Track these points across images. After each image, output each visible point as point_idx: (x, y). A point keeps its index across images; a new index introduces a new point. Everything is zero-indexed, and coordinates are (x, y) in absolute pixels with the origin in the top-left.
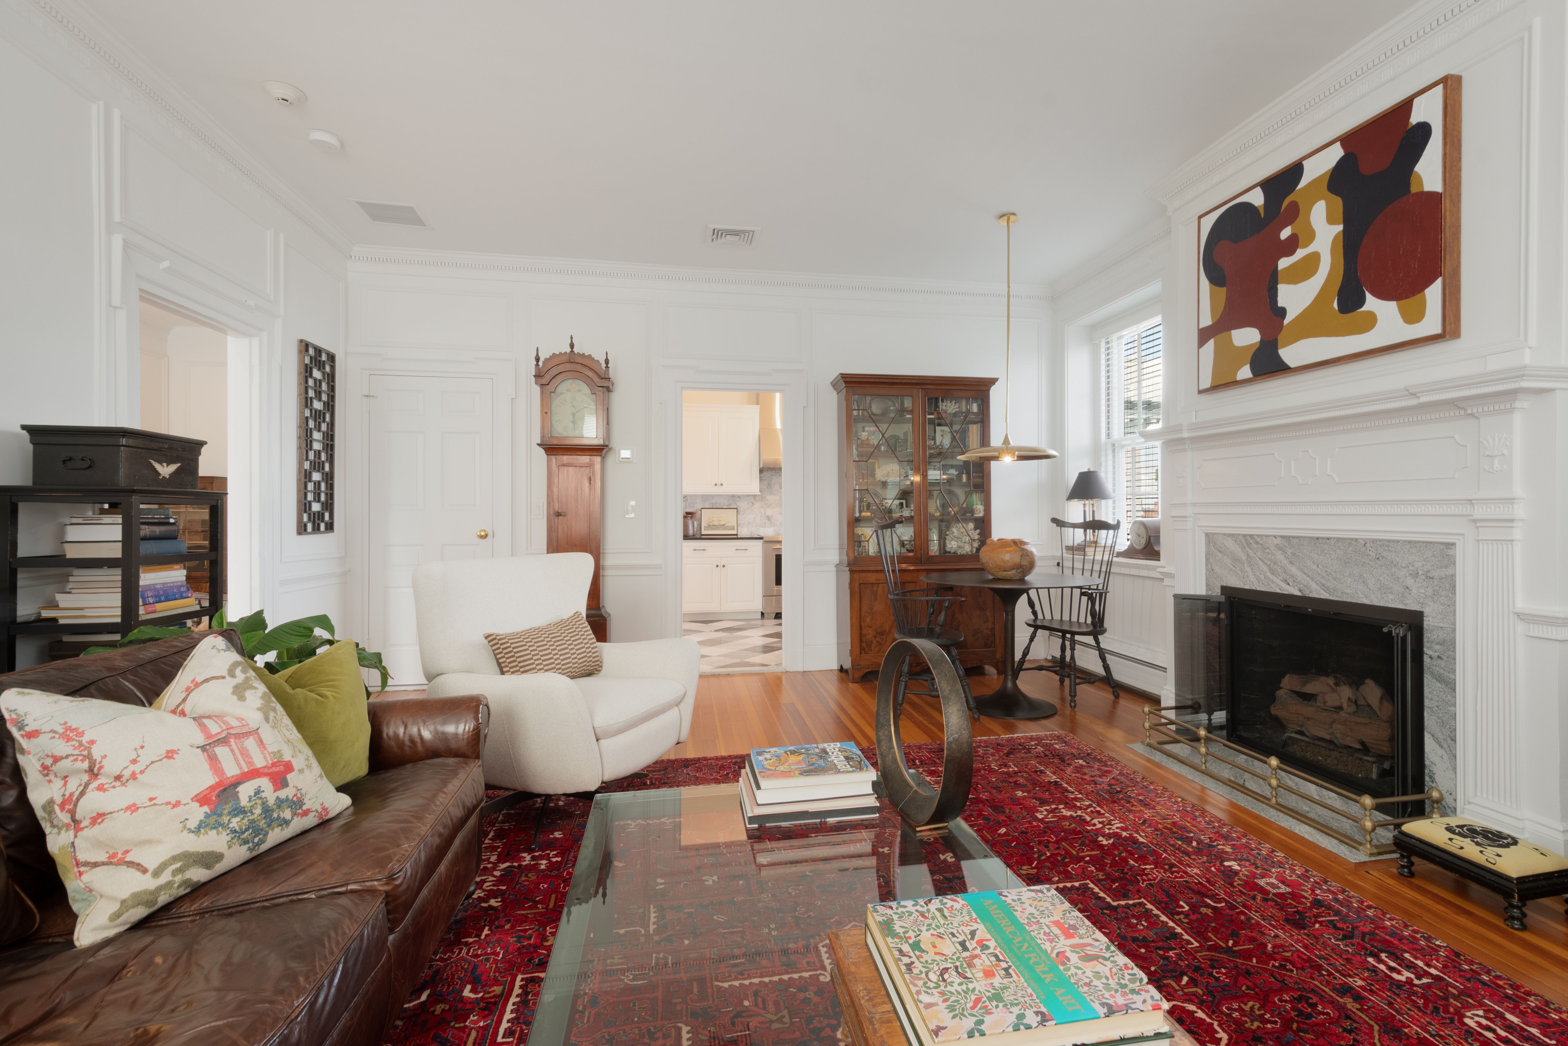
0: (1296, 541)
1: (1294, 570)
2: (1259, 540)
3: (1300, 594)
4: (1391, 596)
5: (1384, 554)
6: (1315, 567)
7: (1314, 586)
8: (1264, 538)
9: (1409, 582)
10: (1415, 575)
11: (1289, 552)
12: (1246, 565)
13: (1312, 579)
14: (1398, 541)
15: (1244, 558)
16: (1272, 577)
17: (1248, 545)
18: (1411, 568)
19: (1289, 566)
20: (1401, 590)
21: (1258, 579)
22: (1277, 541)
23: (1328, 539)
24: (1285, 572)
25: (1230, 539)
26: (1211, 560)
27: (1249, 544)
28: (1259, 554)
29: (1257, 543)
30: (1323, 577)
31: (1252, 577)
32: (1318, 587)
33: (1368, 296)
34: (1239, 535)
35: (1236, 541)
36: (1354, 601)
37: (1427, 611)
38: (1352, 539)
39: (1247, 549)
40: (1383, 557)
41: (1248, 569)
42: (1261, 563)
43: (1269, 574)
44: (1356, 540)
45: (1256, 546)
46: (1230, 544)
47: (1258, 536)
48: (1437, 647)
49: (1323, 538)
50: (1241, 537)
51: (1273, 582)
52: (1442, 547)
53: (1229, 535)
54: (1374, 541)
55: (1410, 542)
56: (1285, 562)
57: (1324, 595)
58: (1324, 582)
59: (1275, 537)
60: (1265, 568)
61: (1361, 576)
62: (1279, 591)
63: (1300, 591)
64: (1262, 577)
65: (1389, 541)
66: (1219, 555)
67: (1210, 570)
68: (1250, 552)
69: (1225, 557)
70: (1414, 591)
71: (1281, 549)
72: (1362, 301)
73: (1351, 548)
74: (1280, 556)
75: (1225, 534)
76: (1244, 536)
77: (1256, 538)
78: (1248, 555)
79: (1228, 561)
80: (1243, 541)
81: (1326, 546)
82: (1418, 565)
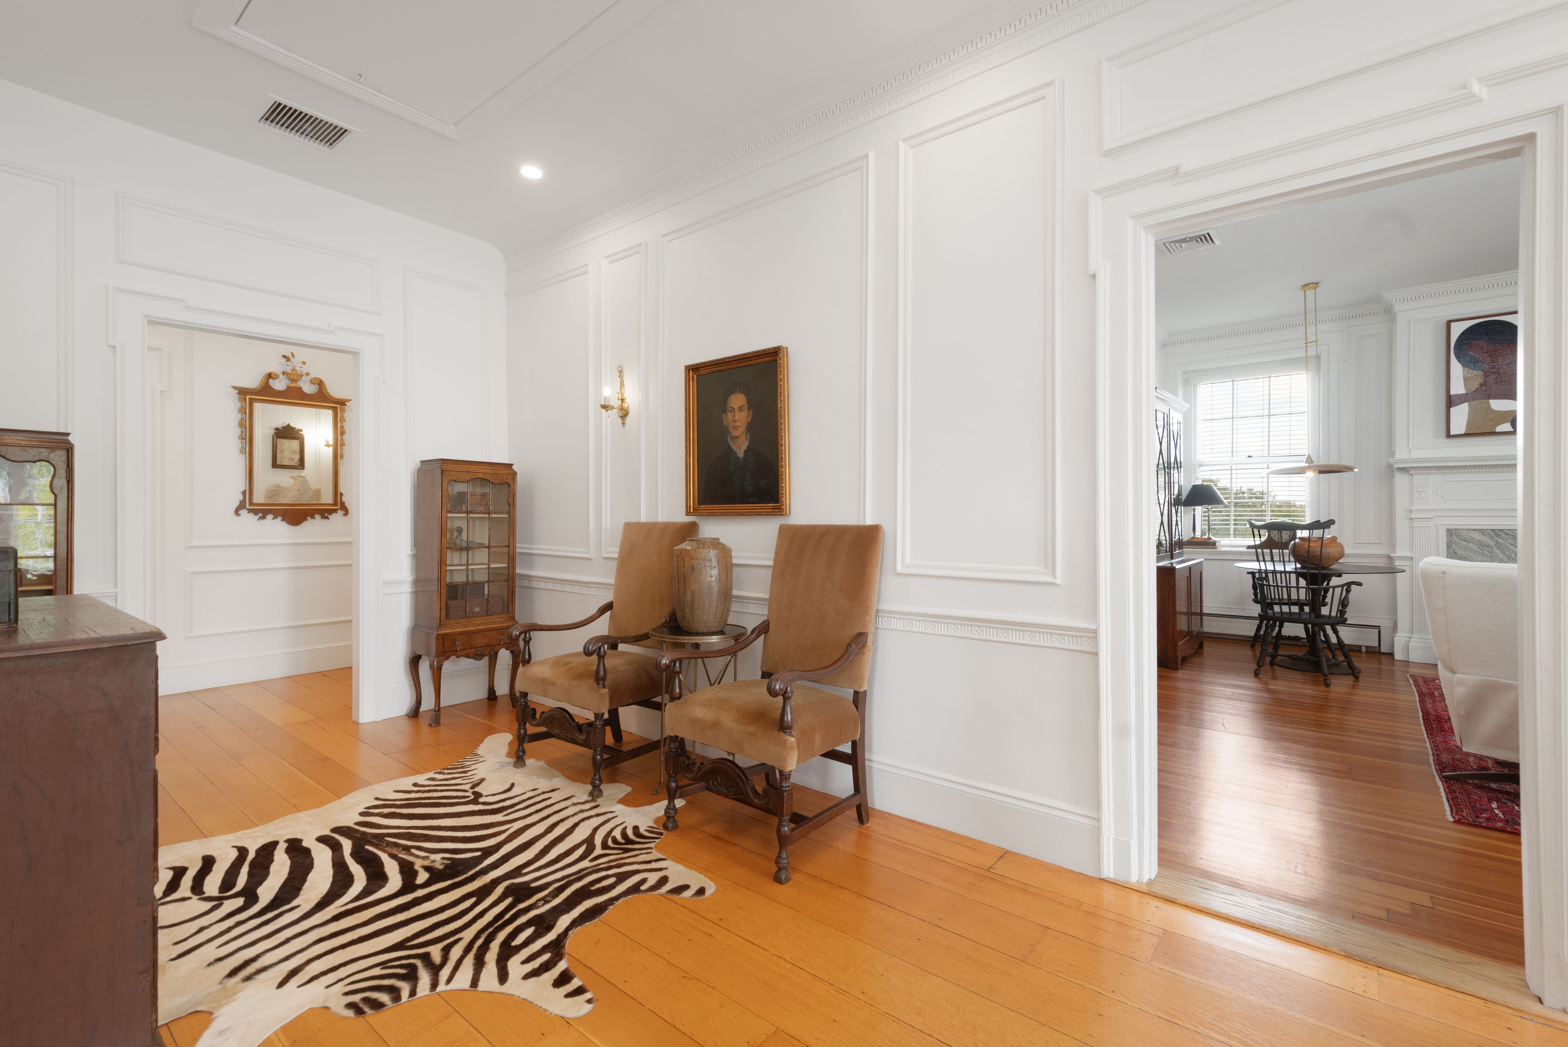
2: (1509, 532)
12: (1494, 548)
15: (1492, 544)
17: (1497, 536)
25: (1477, 533)
26: (1453, 546)
28: (1509, 541)
29: (1508, 534)
34: (1487, 529)
35: (1483, 534)
39: (1496, 538)
41: (1498, 551)
45: (1506, 536)
46: (1477, 536)
50: (1489, 531)
53: (1475, 530)
66: (1464, 543)
68: (1500, 541)
69: (1471, 544)
75: (1470, 529)
76: (1493, 530)
77: (1507, 531)
78: (1497, 542)
79: (1474, 547)
80: (1491, 533)
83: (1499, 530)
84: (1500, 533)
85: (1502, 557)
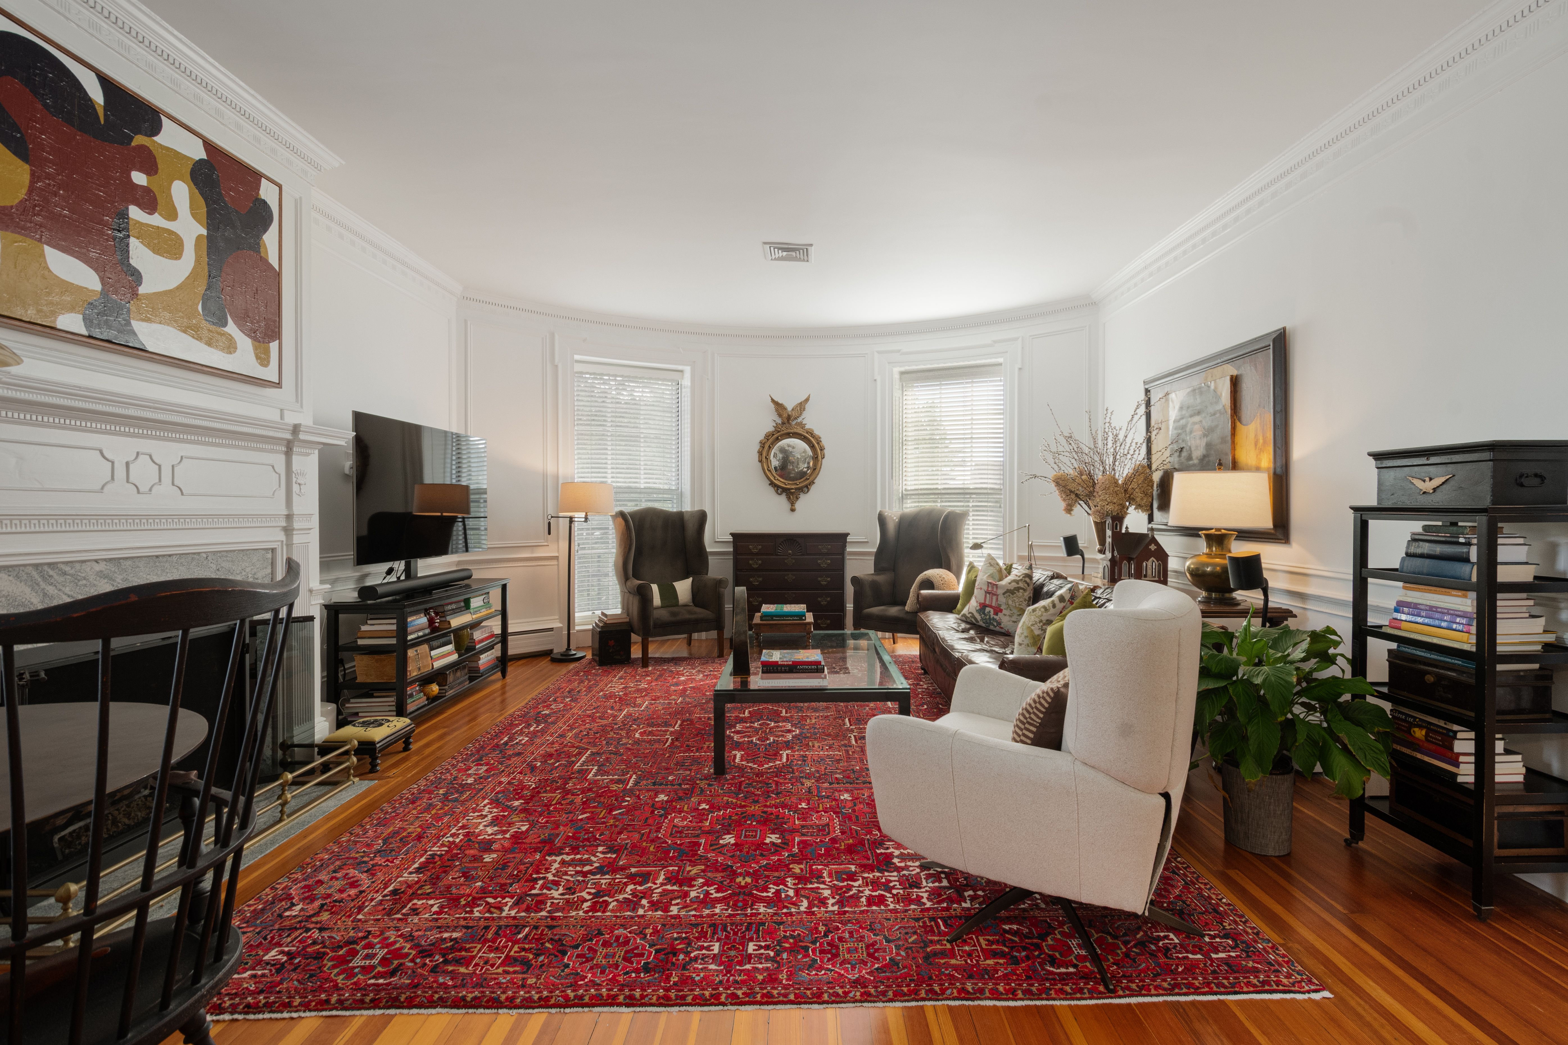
0: (129, 563)
2: (67, 569)
5: (223, 564)
8: (78, 566)
11: (119, 578)
14: (234, 551)
17: (45, 580)
18: (244, 573)
22: (97, 567)
23: (170, 556)
25: (4, 575)
27: (46, 578)
29: (65, 573)
33: (230, 321)
34: (25, 566)
35: (17, 577)
38: (194, 554)
39: (43, 585)
40: (222, 567)
44: (199, 553)
45: (62, 579)
46: (5, 583)
47: (66, 563)
49: (164, 556)
52: (264, 552)
53: (4, 568)
54: (214, 553)
55: (243, 550)
59: (96, 561)
65: (227, 551)
68: (50, 589)
73: (194, 563)
74: (104, 586)
76: (36, 566)
77: (62, 566)
78: (45, 595)
80: (34, 574)
81: (167, 565)
82: (248, 570)
83: (49, 565)
84: (51, 573)
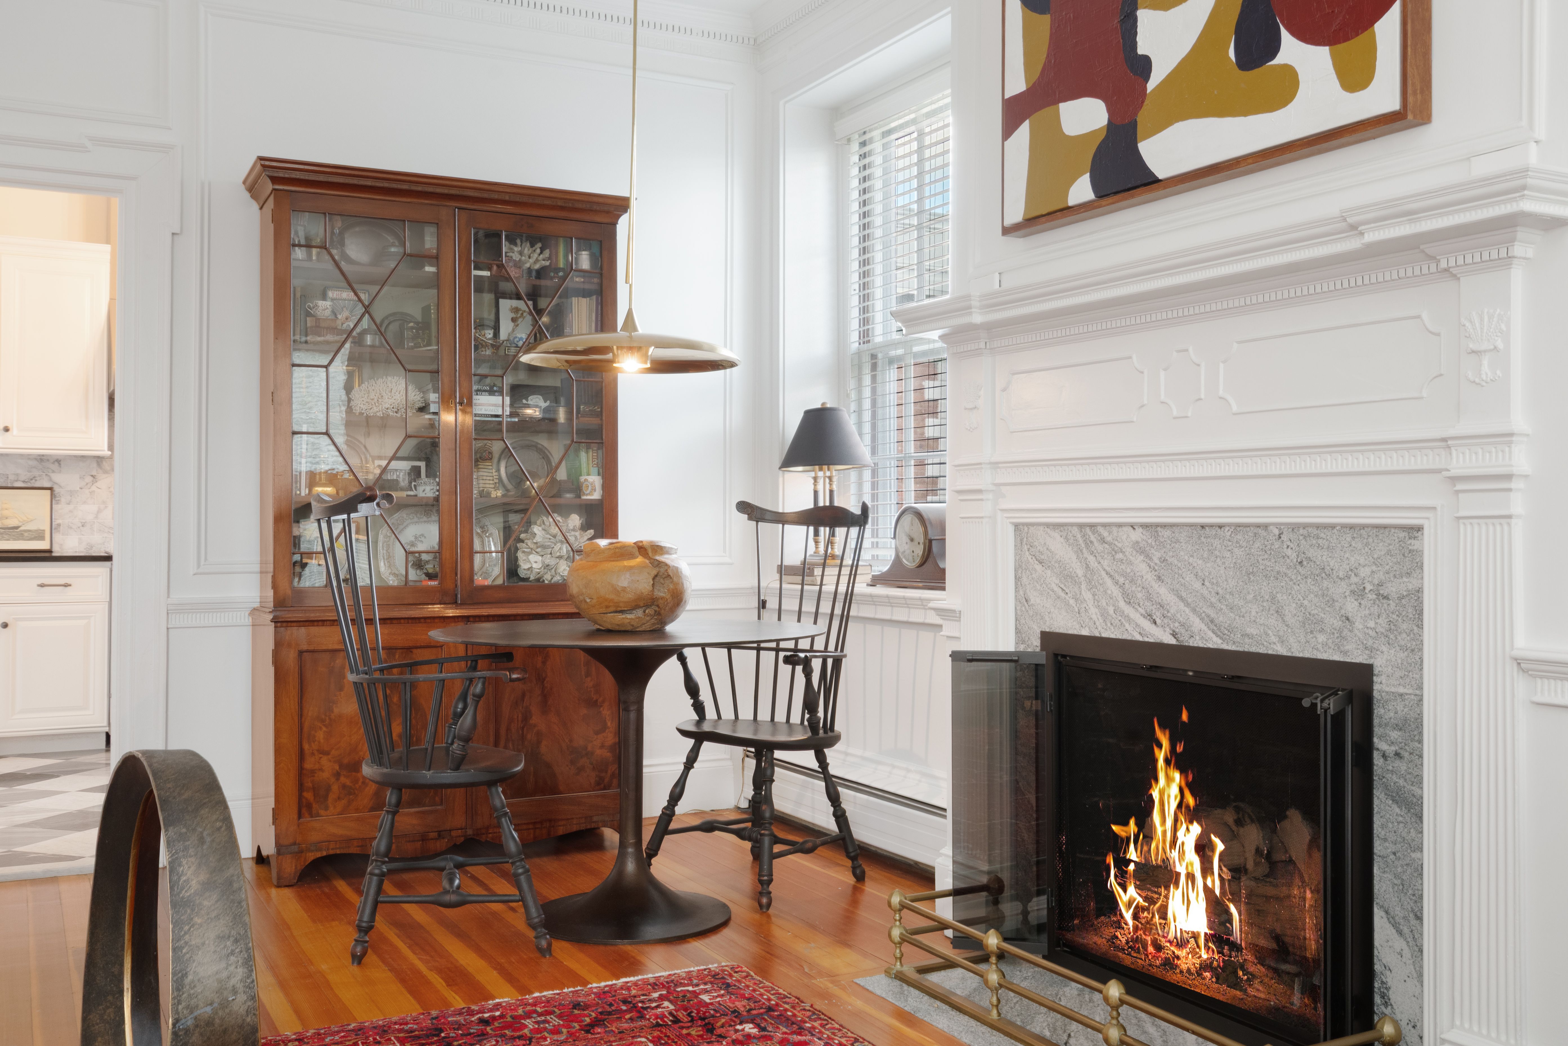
0: (1167, 533)
1: (1163, 593)
2: (1106, 533)
3: (1173, 641)
4: (1321, 638)
5: (1311, 553)
6: (1197, 585)
7: (1197, 624)
8: (1115, 529)
9: (1351, 606)
10: (1359, 593)
11: (1156, 555)
12: (1083, 586)
13: (1194, 610)
14: (1333, 527)
15: (1080, 572)
16: (1128, 610)
17: (1087, 545)
18: (1354, 579)
19: (1155, 585)
20: (1337, 624)
21: (1104, 614)
22: (1136, 535)
23: (1220, 526)
24: (1149, 598)
25: (1056, 534)
26: (1025, 580)
27: (1089, 544)
28: (1105, 563)
29: (1103, 541)
30: (1212, 605)
31: (1093, 611)
32: (1203, 627)
33: (1285, 34)
34: (1072, 525)
35: (1067, 538)
36: (1262, 650)
37: (1379, 663)
38: (1258, 526)
39: (1086, 554)
40: (1309, 559)
41: (1087, 595)
42: (1109, 582)
43: (1122, 604)
44: (1265, 527)
45: (1100, 547)
46: (1057, 544)
47: (1105, 525)
48: (1394, 735)
49: (1211, 526)
50: (1075, 530)
51: (1129, 620)
52: (1402, 535)
53: (1055, 526)
54: (1294, 527)
55: (1352, 527)
56: (1150, 577)
57: (1214, 642)
58: (1213, 615)
59: (1133, 526)
60: (1115, 591)
61: (1273, 598)
62: (1139, 638)
63: (1174, 635)
64: (1111, 610)
65: (1318, 526)
66: (1038, 567)
67: (1023, 601)
68: (1091, 558)
69: (1049, 572)
70: (1358, 625)
71: (1142, 551)
72: (1274, 48)
73: (1258, 544)
74: (1141, 566)
75: (1048, 525)
76: (1081, 526)
78: (1087, 567)
79: (1053, 580)
80: (1079, 537)
81: (1216, 543)
82: (1365, 572)
84: (1092, 537)
85: (1094, 617)
